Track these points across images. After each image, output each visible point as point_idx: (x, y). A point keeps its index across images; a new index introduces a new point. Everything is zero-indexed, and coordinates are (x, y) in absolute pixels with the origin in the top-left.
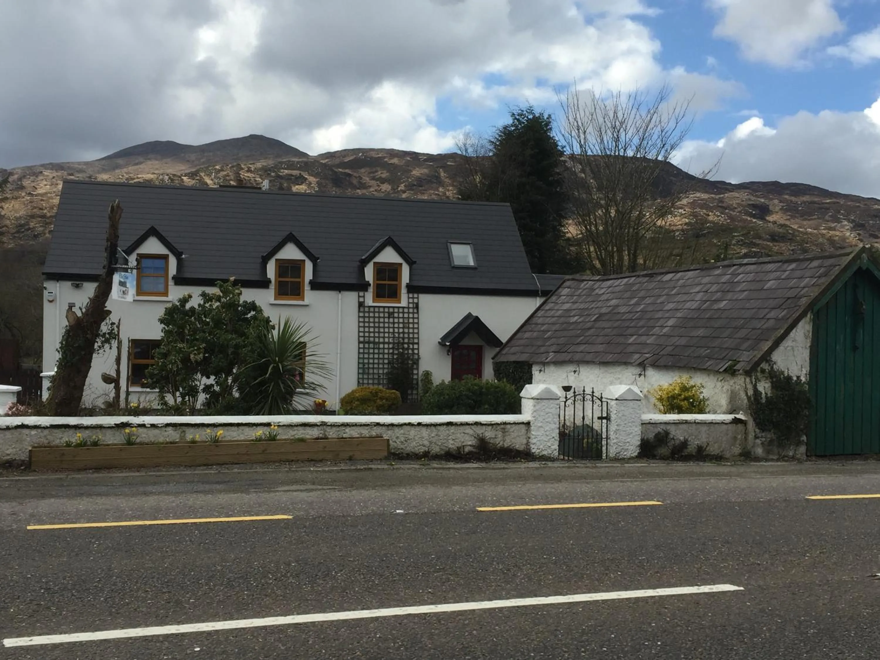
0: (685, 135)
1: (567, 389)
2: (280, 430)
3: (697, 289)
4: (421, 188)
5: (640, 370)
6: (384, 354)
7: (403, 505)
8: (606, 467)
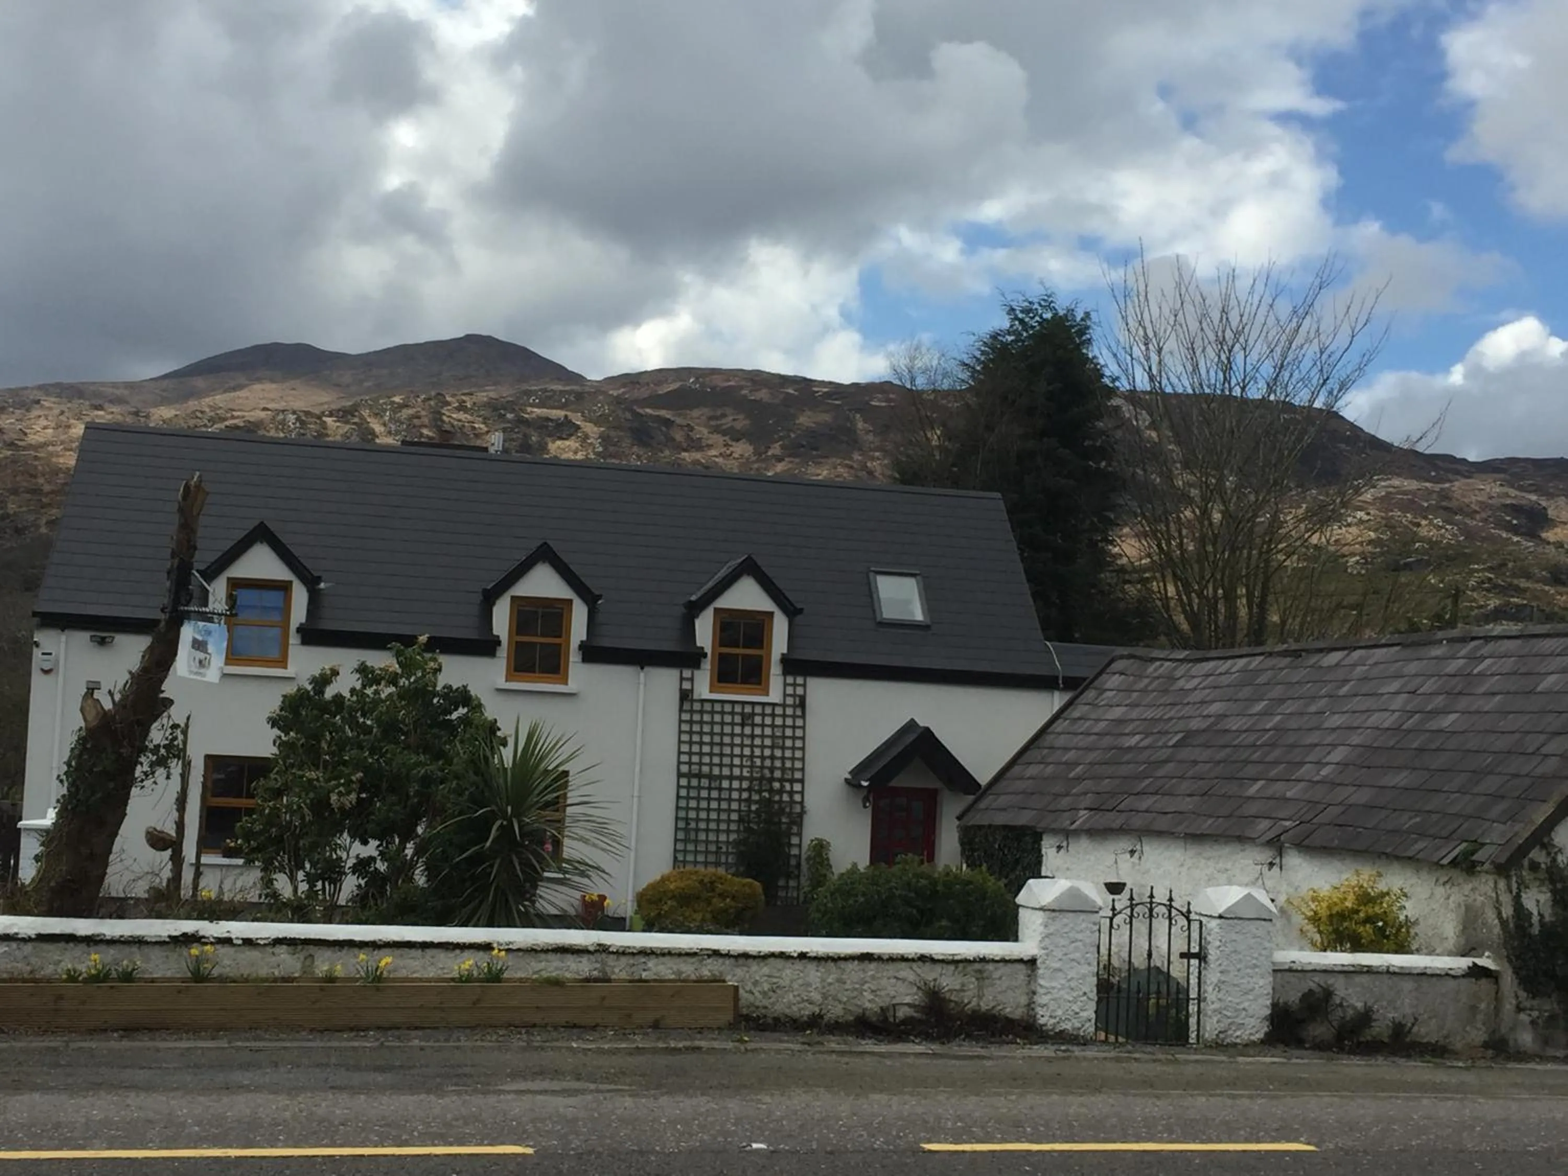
0: (1369, 361)
1: (1115, 888)
2: (511, 960)
3: (1395, 686)
4: (814, 453)
5: (1271, 853)
6: (730, 800)
7: (767, 1133)
8: (1197, 1061)
